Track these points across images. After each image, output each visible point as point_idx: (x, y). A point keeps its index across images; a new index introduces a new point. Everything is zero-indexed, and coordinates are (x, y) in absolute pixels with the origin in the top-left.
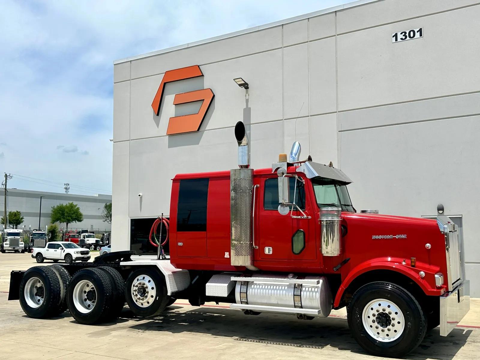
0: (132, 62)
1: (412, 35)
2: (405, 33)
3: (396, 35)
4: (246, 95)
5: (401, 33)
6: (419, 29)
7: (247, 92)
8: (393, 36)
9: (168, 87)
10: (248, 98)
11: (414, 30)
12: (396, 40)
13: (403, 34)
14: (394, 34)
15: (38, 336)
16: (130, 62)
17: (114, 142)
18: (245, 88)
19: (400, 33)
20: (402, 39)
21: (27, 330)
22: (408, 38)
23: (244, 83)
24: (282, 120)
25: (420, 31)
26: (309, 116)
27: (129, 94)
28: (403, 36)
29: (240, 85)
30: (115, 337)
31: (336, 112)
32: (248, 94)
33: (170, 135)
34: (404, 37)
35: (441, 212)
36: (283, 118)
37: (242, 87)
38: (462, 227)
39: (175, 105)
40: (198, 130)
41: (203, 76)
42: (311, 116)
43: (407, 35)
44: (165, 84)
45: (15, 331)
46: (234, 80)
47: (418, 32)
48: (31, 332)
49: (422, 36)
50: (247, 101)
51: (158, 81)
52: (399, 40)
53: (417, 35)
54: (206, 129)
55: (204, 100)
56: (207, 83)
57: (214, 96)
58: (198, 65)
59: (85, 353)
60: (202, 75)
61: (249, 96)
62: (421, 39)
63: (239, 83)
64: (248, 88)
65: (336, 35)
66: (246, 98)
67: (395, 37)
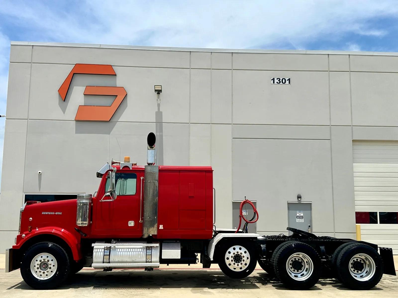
0: (34, 47)
1: (284, 82)
2: (280, 79)
3: (274, 79)
4: (157, 99)
5: (277, 79)
6: (288, 79)
7: (158, 97)
8: (272, 80)
9: (77, 78)
10: (159, 103)
11: (285, 79)
12: (274, 82)
13: (278, 79)
14: (272, 78)
16: (31, 47)
17: (7, 119)
19: (276, 78)
20: (277, 83)
22: (281, 83)
25: (289, 80)
26: (210, 124)
27: (29, 76)
28: (278, 81)
29: (156, 91)
31: (231, 124)
32: (159, 99)
33: (77, 121)
34: (279, 82)
35: (299, 199)
36: (190, 122)
38: (311, 210)
39: (84, 95)
40: (110, 120)
41: (116, 75)
42: (212, 124)
43: (281, 80)
44: (74, 74)
46: (155, 86)
47: (287, 80)
49: (290, 83)
50: (159, 105)
52: (275, 83)
53: (287, 82)
55: (117, 96)
56: (120, 81)
57: (127, 94)
58: (112, 65)
61: (160, 100)
62: (289, 85)
63: (156, 89)
64: (159, 94)
65: (232, 69)
66: (157, 103)
67: (273, 80)
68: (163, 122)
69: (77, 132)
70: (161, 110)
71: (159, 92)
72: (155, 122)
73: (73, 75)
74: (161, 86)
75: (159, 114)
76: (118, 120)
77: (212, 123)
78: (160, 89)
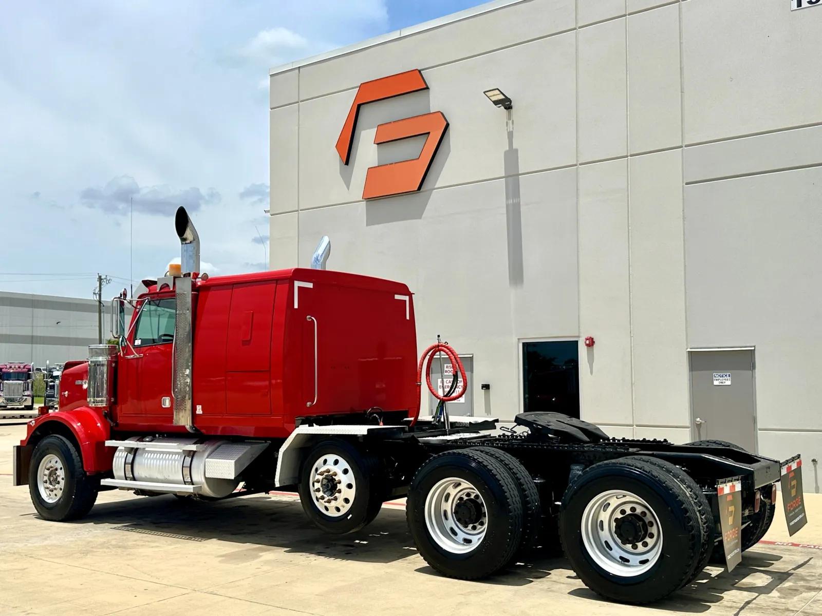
0: (301, 69)
4: (507, 122)
7: (509, 117)
9: (365, 112)
10: (511, 130)
12: (799, 4)
15: (132, 559)
16: (298, 70)
17: (272, 215)
18: (505, 108)
20: (810, 3)
21: (114, 548)
23: (503, 97)
24: (576, 165)
26: (627, 156)
27: (297, 128)
29: (496, 103)
30: (267, 562)
31: (681, 147)
32: (511, 122)
33: (370, 199)
36: (577, 161)
37: (500, 105)
40: (419, 188)
41: (427, 88)
42: (631, 156)
44: (359, 106)
45: (92, 548)
46: (484, 92)
48: (119, 550)
50: (510, 135)
51: (347, 102)
52: (805, 4)
54: (436, 187)
55: (429, 133)
56: (436, 101)
57: (448, 125)
58: (419, 69)
59: (212, 593)
60: (425, 87)
61: (513, 123)
63: (493, 99)
64: (509, 107)
66: (507, 129)
68: (520, 172)
69: (369, 223)
70: (515, 146)
72: (504, 175)
73: (358, 109)
74: (498, 89)
75: (511, 156)
76: (435, 185)
77: (632, 153)
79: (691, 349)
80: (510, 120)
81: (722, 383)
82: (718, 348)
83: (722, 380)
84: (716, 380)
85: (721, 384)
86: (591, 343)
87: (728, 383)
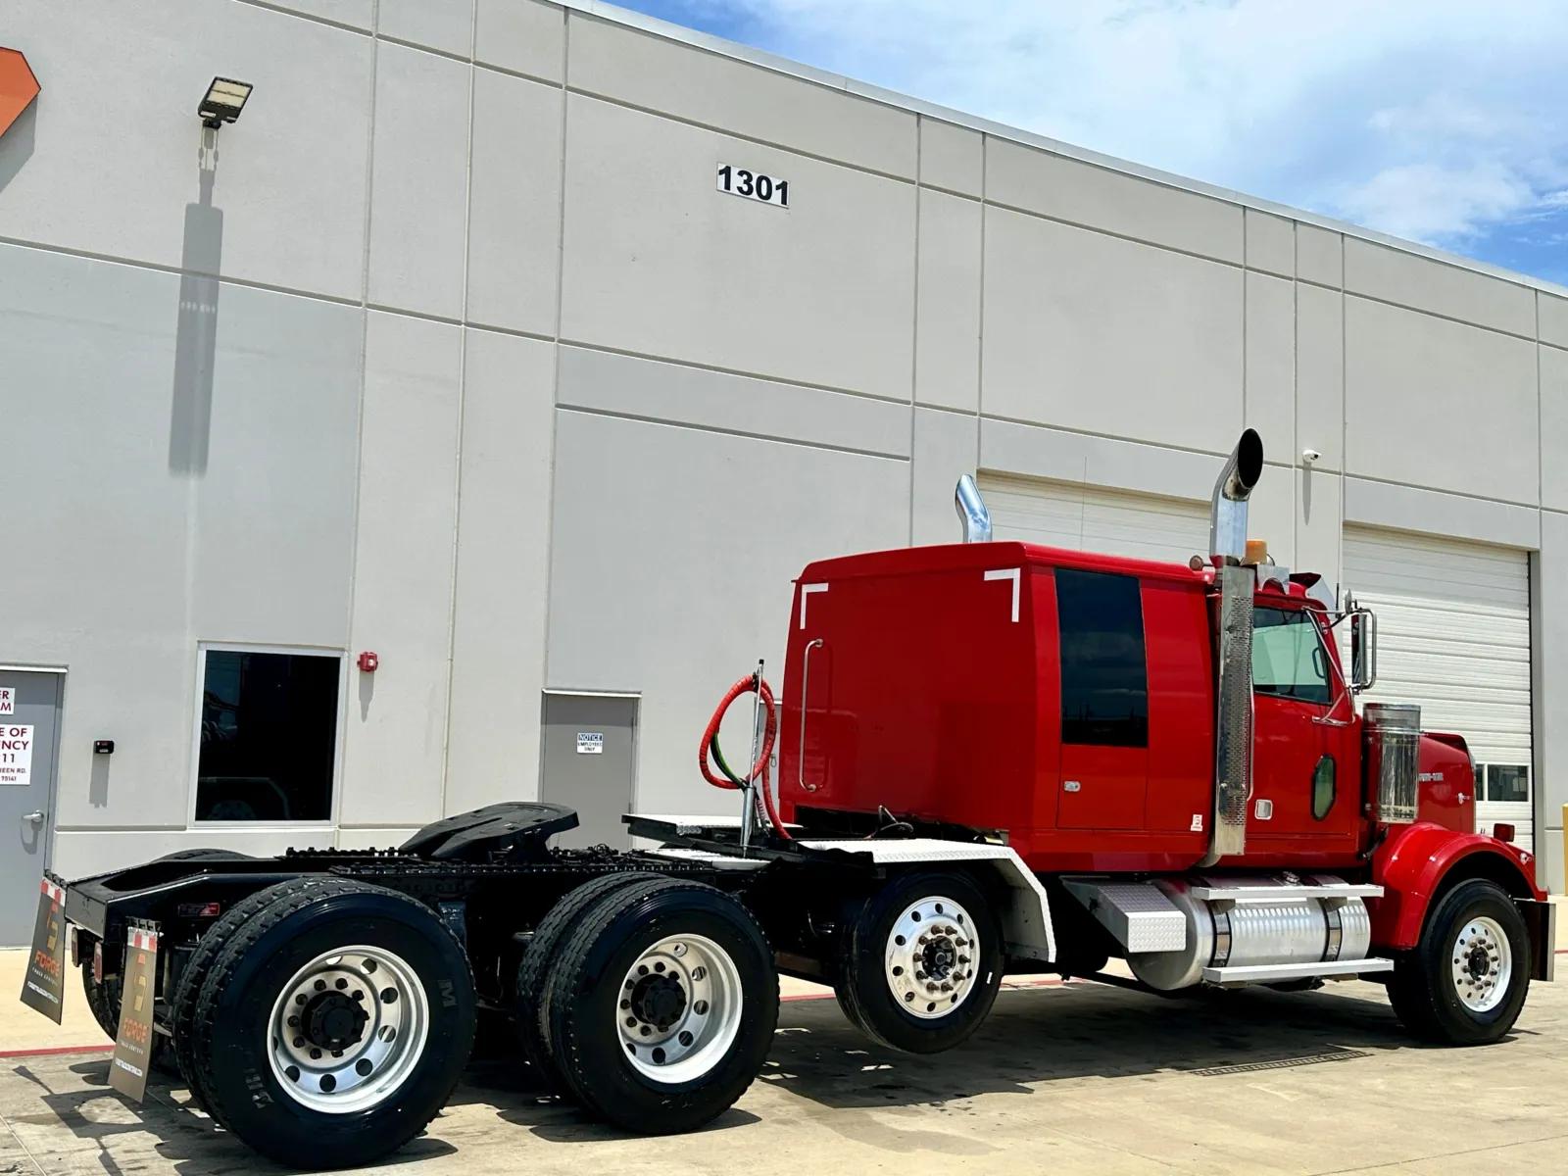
1: (764, 192)
2: (750, 177)
3: (727, 172)
4: (201, 151)
5: (741, 173)
6: (781, 182)
7: (209, 142)
8: (721, 172)
10: (211, 169)
11: (771, 179)
12: (728, 187)
13: (745, 177)
14: (722, 167)
18: (203, 122)
19: (738, 170)
20: (740, 189)
22: (754, 195)
24: (361, 304)
25: (783, 187)
26: (459, 323)
28: (745, 182)
29: (207, 106)
31: (551, 339)
32: (211, 153)
34: (745, 188)
36: (365, 297)
37: (206, 113)
42: (467, 324)
43: (754, 183)
47: (778, 188)
49: (785, 204)
50: (207, 179)
52: (734, 189)
53: (777, 195)
57: (39, 93)
61: (216, 157)
62: (782, 211)
63: (214, 97)
64: (218, 127)
65: (564, 86)
66: (200, 164)
67: (724, 175)
68: (223, 274)
71: (217, 115)
74: (252, 88)
77: (469, 320)
78: (236, 102)
79: (547, 689)
80: (211, 147)
81: (589, 749)
82: (589, 691)
83: (590, 745)
84: (583, 744)
85: (588, 752)
86: (367, 664)
87: (598, 750)
